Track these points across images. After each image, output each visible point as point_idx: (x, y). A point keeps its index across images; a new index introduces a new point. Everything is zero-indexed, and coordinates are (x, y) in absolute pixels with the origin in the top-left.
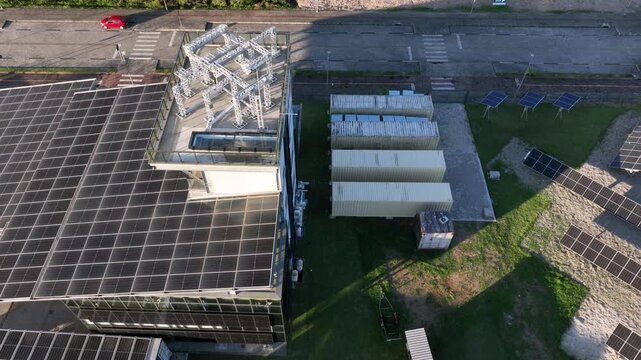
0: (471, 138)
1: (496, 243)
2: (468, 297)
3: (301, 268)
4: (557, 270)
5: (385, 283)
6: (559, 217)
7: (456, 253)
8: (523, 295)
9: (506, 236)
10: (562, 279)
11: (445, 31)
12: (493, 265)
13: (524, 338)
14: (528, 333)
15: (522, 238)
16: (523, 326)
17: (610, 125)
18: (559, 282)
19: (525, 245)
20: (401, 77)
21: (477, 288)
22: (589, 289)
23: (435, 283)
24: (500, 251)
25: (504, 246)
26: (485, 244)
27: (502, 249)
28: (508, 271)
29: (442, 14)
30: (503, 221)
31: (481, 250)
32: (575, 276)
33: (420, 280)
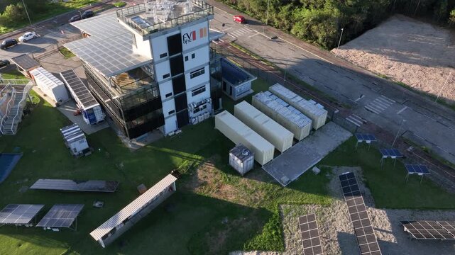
0: (331, 150)
1: (268, 194)
2: (222, 198)
3: (177, 133)
4: (282, 229)
5: (197, 163)
6: (323, 214)
7: (243, 181)
8: (247, 221)
9: (279, 196)
10: (277, 234)
11: (400, 101)
12: (253, 198)
13: (220, 233)
14: (224, 233)
15: (286, 203)
16: (227, 229)
17: (444, 209)
18: (273, 233)
19: (282, 206)
20: (336, 104)
21: (231, 199)
22: (284, 251)
23: (216, 181)
24: (265, 197)
25: (271, 198)
26: (263, 189)
27: (268, 197)
28: (255, 207)
29: (413, 94)
30: (288, 190)
31: (257, 189)
32: (287, 240)
33: (212, 175)
